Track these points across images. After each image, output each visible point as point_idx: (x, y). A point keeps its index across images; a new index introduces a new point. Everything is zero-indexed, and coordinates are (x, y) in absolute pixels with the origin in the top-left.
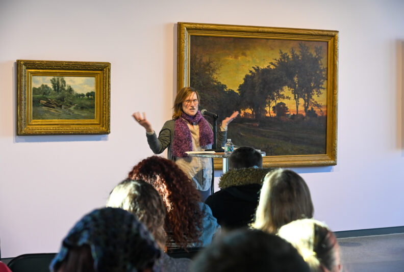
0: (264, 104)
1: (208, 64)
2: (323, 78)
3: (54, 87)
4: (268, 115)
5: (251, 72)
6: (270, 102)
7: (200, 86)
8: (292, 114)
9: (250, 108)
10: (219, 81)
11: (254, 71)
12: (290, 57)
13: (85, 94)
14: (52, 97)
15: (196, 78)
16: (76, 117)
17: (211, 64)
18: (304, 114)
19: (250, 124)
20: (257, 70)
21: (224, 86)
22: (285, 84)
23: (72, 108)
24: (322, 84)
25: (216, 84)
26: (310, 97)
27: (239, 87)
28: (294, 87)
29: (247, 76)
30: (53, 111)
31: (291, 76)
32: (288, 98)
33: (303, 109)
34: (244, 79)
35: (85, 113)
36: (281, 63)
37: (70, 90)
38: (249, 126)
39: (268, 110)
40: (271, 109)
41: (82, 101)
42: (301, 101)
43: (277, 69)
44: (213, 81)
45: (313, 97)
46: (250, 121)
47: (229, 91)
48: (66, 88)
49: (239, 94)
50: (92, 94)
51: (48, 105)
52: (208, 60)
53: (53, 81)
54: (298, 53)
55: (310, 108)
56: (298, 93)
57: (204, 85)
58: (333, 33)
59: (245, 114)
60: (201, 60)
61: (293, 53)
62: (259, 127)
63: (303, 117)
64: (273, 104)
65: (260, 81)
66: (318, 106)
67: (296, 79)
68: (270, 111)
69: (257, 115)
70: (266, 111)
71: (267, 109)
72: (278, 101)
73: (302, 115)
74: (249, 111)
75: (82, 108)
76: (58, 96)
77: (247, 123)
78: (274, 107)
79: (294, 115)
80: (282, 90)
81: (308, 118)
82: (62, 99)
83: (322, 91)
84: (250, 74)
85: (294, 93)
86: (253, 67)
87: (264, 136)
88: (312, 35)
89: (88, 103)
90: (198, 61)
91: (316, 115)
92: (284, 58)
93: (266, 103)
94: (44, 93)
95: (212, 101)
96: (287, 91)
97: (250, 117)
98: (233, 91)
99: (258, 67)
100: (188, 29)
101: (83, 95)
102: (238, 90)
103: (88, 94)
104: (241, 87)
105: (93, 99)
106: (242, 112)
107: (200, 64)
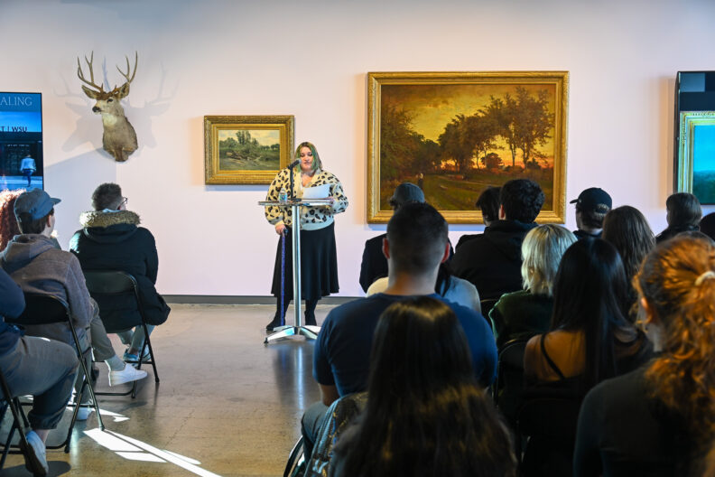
0: (471, 155)
1: (402, 114)
2: (549, 126)
3: (240, 140)
4: (475, 167)
5: (454, 120)
6: (477, 153)
7: (393, 137)
8: (506, 166)
9: (453, 160)
10: (415, 131)
11: (457, 119)
12: (505, 103)
13: (270, 146)
14: (238, 149)
15: (387, 128)
16: (261, 168)
17: (406, 114)
18: (523, 166)
19: (453, 176)
20: (462, 118)
21: (421, 136)
22: (498, 132)
23: (257, 160)
24: (548, 132)
25: (411, 134)
26: (530, 146)
27: (440, 137)
28: (510, 137)
29: (449, 125)
30: (238, 162)
31: (506, 124)
32: (501, 148)
33: (522, 160)
34: (445, 128)
35: (270, 164)
36: (492, 110)
37: (255, 142)
38: (451, 178)
39: (475, 162)
40: (480, 160)
41: (268, 153)
42: (519, 151)
43: (487, 117)
44: (407, 131)
45: (535, 147)
46: (452, 173)
47: (427, 142)
48: (251, 141)
49: (439, 145)
50: (277, 146)
51: (234, 156)
52: (402, 110)
53: (238, 135)
54: (515, 99)
55: (530, 159)
56: (514, 143)
57: (397, 135)
58: (561, 74)
59: (447, 165)
60: (394, 109)
61: (508, 97)
62: (465, 179)
63: (521, 170)
64: (482, 155)
65: (465, 130)
66: (542, 157)
67: (511, 127)
68: (477, 162)
69: (462, 168)
70: (472, 163)
71: (475, 160)
72: (488, 152)
73: (521, 168)
74: (452, 162)
75: (267, 159)
76: (243, 148)
77: (449, 176)
78: (483, 159)
79: (509, 167)
80: (494, 139)
81: (528, 170)
82: (247, 151)
83: (547, 140)
85: (510, 142)
86: (457, 116)
87: (468, 189)
89: (273, 155)
90: (390, 111)
91: (539, 167)
92: (496, 104)
93: (473, 154)
94: (230, 146)
95: (407, 152)
96: (500, 141)
97: (453, 169)
98: (432, 141)
99: (463, 116)
100: (376, 79)
101: (268, 147)
102: (438, 140)
103: (273, 147)
104: (442, 138)
105: (278, 151)
106: (443, 163)
107: (392, 114)
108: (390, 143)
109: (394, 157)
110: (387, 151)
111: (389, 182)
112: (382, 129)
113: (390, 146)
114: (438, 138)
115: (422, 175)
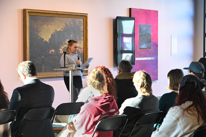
0: (59, 47)
1: (36, 29)
4: (61, 52)
5: (54, 32)
6: (61, 47)
9: (54, 50)
10: (41, 37)
11: (55, 32)
12: (69, 25)
15: (31, 35)
17: (38, 29)
20: (56, 31)
21: (43, 39)
22: (67, 38)
24: (82, 38)
25: (40, 38)
29: (52, 34)
34: (51, 36)
36: (65, 28)
39: (61, 50)
40: (62, 50)
43: (64, 31)
44: (38, 36)
47: (45, 41)
49: (49, 43)
52: (36, 27)
54: (72, 24)
58: (86, 15)
59: (52, 52)
60: (34, 27)
61: (70, 23)
62: (57, 58)
64: (63, 47)
65: (57, 36)
66: (80, 48)
67: (71, 36)
69: (56, 53)
70: (60, 51)
71: (60, 50)
72: (65, 46)
74: (53, 51)
77: (52, 56)
78: (63, 49)
83: (81, 41)
84: (53, 33)
88: (78, 15)
90: (32, 27)
91: (79, 53)
92: (67, 26)
97: (54, 54)
99: (56, 30)
102: (49, 41)
106: (50, 51)
114: (48, 40)
115: (43, 56)
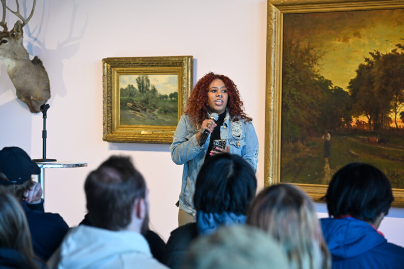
0: (387, 109)
1: (307, 51)
3: (139, 87)
4: (393, 125)
5: (367, 60)
6: (396, 106)
7: (296, 83)
9: (366, 115)
10: (321, 75)
11: (371, 58)
13: (168, 95)
14: (138, 99)
15: (290, 71)
16: (160, 123)
17: (311, 51)
19: (366, 137)
20: (377, 56)
21: (329, 83)
23: (156, 112)
25: (317, 79)
27: (350, 83)
29: (361, 67)
30: (138, 115)
34: (357, 71)
35: (168, 119)
37: (154, 90)
38: (363, 140)
39: (394, 118)
40: (398, 116)
41: (166, 104)
44: (313, 75)
46: (364, 133)
47: (335, 89)
48: (150, 88)
49: (350, 94)
50: (174, 95)
51: (134, 108)
52: (307, 47)
53: (138, 81)
57: (301, 81)
59: (358, 123)
60: (298, 46)
62: (381, 141)
64: (401, 109)
65: (381, 73)
68: (396, 119)
69: (377, 126)
70: (390, 119)
71: (392, 116)
74: (364, 119)
75: (166, 112)
76: (143, 98)
77: (361, 137)
78: (403, 114)
82: (146, 102)
84: (366, 63)
86: (370, 53)
87: (387, 157)
89: (171, 106)
90: (293, 48)
93: (391, 107)
94: (131, 95)
95: (312, 103)
97: (366, 128)
98: (342, 89)
99: (378, 53)
100: (276, 5)
101: (166, 97)
102: (349, 87)
103: (171, 96)
104: (353, 84)
105: (176, 101)
106: (354, 120)
107: (296, 52)
108: (293, 91)
109: (298, 110)
110: (290, 103)
111: (291, 145)
112: (284, 73)
113: (293, 95)
114: (348, 85)
115: (329, 135)
